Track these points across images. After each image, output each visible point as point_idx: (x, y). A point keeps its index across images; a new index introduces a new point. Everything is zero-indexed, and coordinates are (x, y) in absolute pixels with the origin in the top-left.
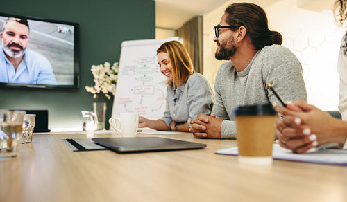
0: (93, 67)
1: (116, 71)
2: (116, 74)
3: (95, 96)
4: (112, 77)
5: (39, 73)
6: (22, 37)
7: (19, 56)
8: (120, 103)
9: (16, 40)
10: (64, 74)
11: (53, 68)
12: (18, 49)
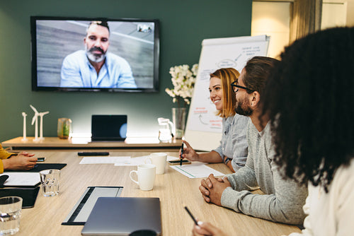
0: (172, 69)
1: (195, 74)
2: (194, 77)
3: (174, 100)
4: (192, 80)
5: (120, 77)
6: (103, 40)
7: (100, 60)
8: (196, 113)
9: (98, 43)
10: (143, 76)
11: (132, 70)
12: (99, 53)
